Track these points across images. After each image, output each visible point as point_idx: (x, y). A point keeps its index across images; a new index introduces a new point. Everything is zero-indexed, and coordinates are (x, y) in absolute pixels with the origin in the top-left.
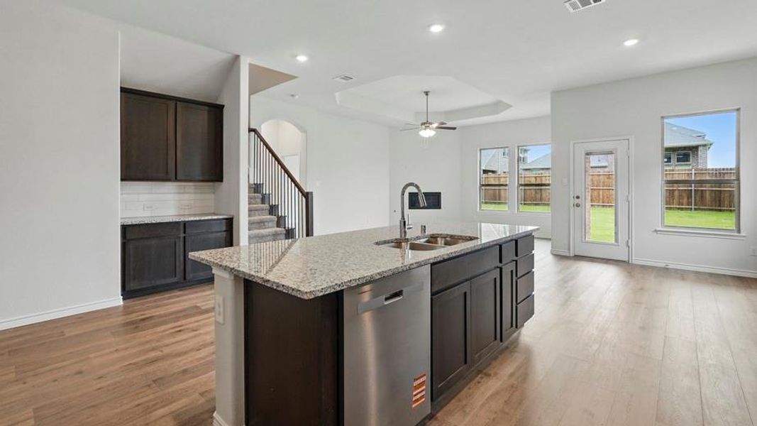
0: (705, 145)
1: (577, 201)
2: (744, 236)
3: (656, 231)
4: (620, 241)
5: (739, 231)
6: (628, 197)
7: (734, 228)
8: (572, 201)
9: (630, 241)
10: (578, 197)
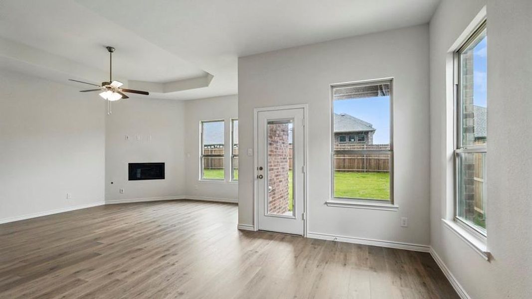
0: (372, 131)
1: (261, 172)
2: (397, 208)
3: (326, 203)
4: (296, 215)
5: (393, 202)
6: (303, 167)
7: (389, 200)
8: (257, 173)
9: (305, 213)
10: (261, 169)
